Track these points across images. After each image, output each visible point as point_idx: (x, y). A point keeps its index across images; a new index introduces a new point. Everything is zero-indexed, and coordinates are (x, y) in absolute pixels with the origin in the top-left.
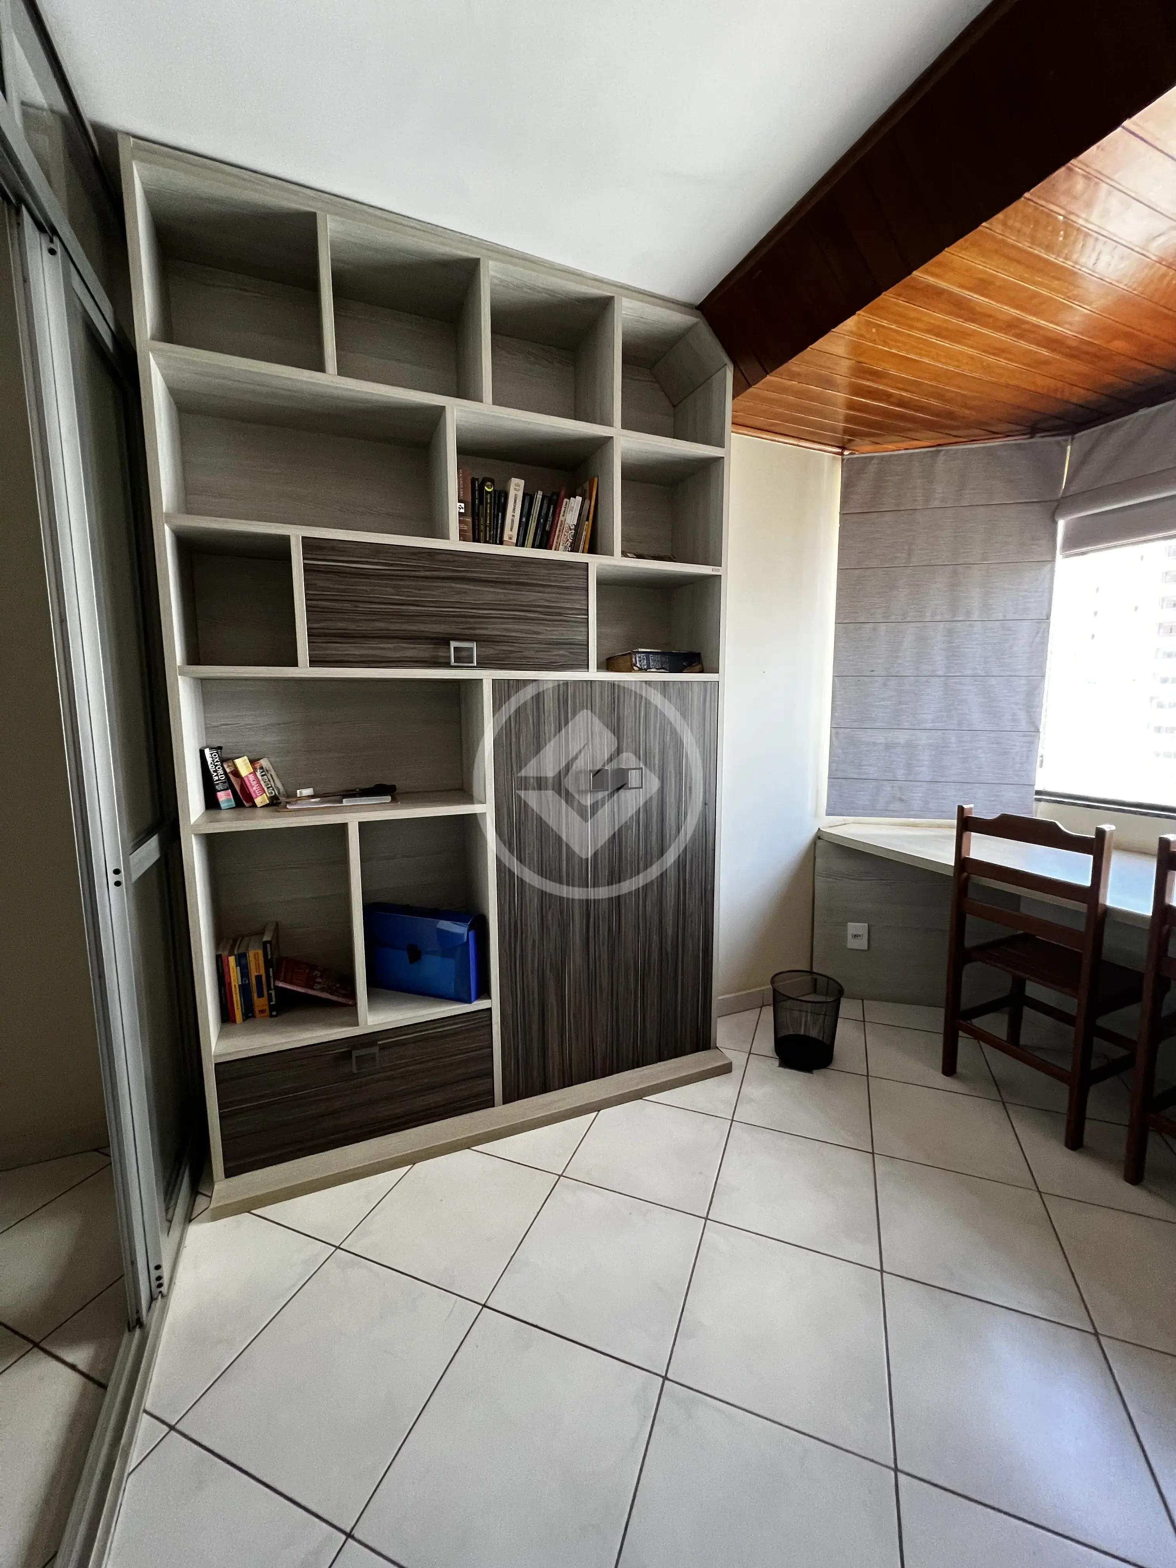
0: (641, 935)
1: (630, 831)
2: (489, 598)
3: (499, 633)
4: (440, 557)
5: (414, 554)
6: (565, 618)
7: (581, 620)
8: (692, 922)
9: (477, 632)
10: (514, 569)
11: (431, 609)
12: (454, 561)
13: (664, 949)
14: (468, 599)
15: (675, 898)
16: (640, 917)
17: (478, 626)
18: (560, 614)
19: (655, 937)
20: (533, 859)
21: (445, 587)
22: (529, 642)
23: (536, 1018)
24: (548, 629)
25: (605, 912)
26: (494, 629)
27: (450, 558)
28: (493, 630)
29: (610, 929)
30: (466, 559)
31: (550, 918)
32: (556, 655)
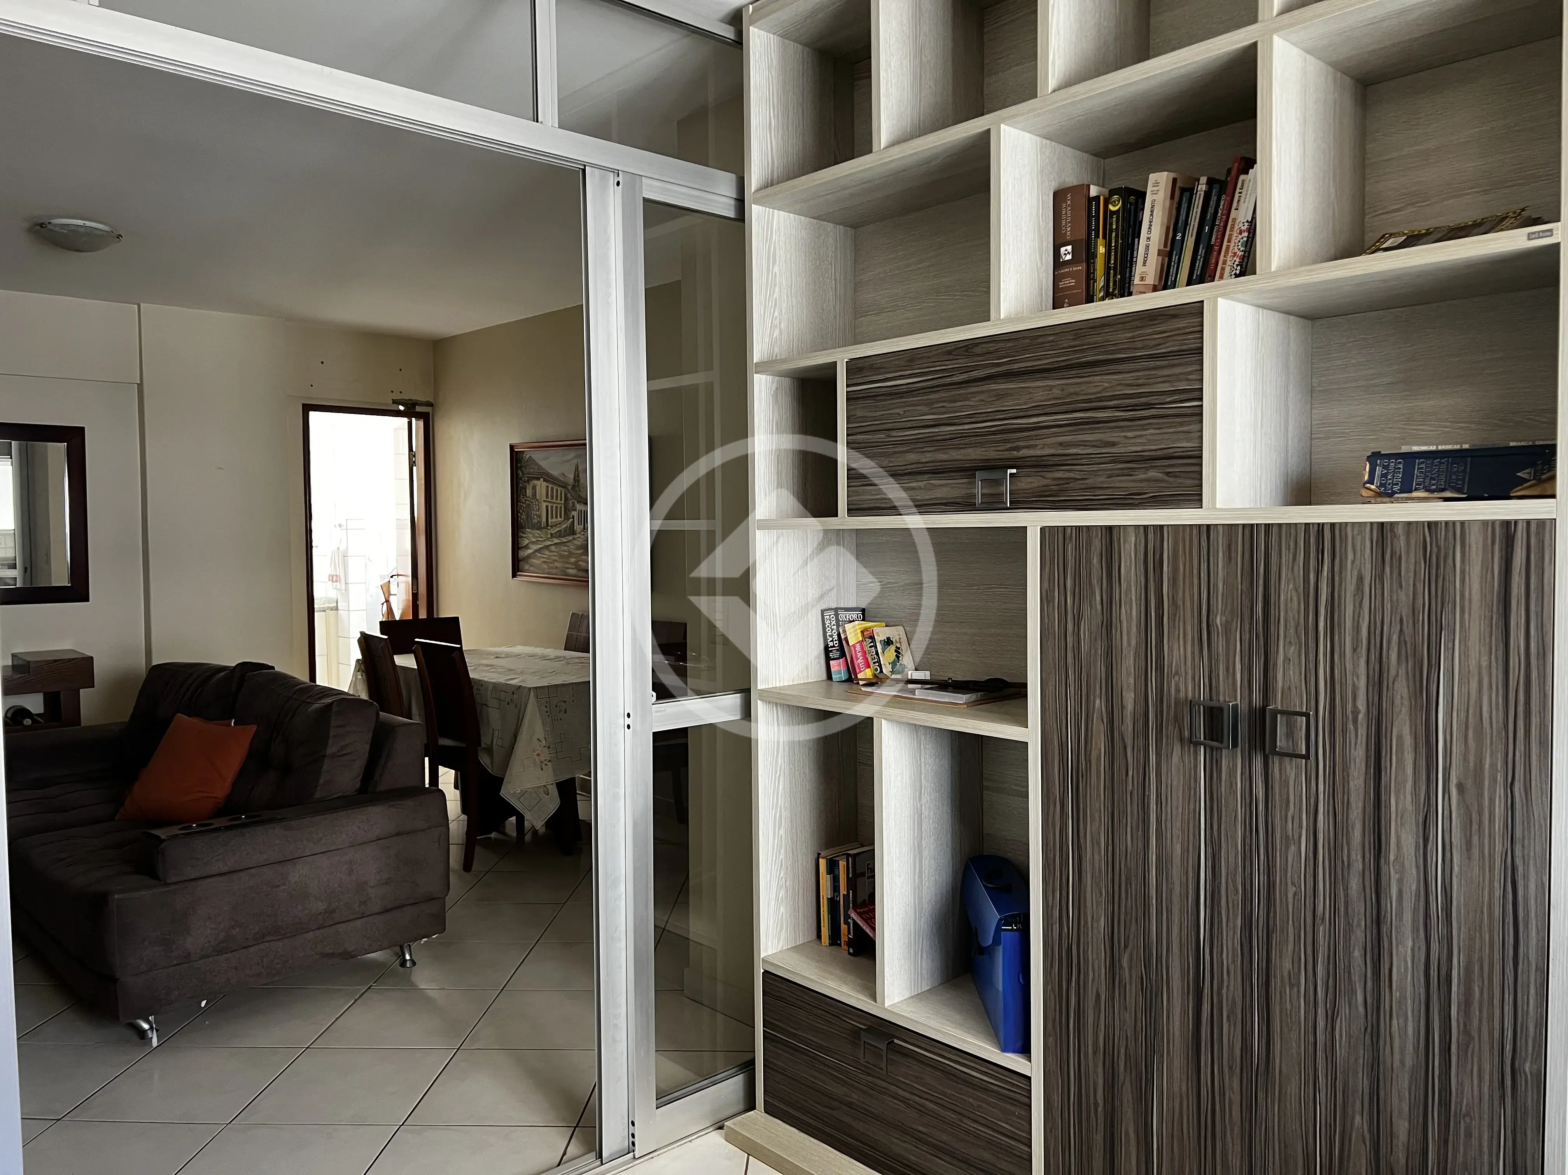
0: (1321, 1097)
1: (1293, 849)
2: (1040, 396)
3: (1052, 451)
4: (978, 350)
5: (949, 353)
6: (1161, 412)
7: (1189, 411)
8: (1469, 1135)
9: (1024, 453)
10: (1077, 343)
11: (966, 427)
12: (996, 351)
13: (1382, 1163)
14: (1009, 404)
15: (1416, 1049)
16: (1320, 1054)
17: (1022, 444)
18: (1149, 406)
19: (1358, 1119)
20: (1099, 844)
21: (982, 392)
22: (1098, 460)
23: (1099, 1138)
24: (1130, 434)
25: (1234, 1003)
26: (1044, 446)
27: (992, 347)
28: (1043, 448)
29: (1246, 1048)
30: (1010, 344)
31: (1125, 964)
32: (1141, 481)
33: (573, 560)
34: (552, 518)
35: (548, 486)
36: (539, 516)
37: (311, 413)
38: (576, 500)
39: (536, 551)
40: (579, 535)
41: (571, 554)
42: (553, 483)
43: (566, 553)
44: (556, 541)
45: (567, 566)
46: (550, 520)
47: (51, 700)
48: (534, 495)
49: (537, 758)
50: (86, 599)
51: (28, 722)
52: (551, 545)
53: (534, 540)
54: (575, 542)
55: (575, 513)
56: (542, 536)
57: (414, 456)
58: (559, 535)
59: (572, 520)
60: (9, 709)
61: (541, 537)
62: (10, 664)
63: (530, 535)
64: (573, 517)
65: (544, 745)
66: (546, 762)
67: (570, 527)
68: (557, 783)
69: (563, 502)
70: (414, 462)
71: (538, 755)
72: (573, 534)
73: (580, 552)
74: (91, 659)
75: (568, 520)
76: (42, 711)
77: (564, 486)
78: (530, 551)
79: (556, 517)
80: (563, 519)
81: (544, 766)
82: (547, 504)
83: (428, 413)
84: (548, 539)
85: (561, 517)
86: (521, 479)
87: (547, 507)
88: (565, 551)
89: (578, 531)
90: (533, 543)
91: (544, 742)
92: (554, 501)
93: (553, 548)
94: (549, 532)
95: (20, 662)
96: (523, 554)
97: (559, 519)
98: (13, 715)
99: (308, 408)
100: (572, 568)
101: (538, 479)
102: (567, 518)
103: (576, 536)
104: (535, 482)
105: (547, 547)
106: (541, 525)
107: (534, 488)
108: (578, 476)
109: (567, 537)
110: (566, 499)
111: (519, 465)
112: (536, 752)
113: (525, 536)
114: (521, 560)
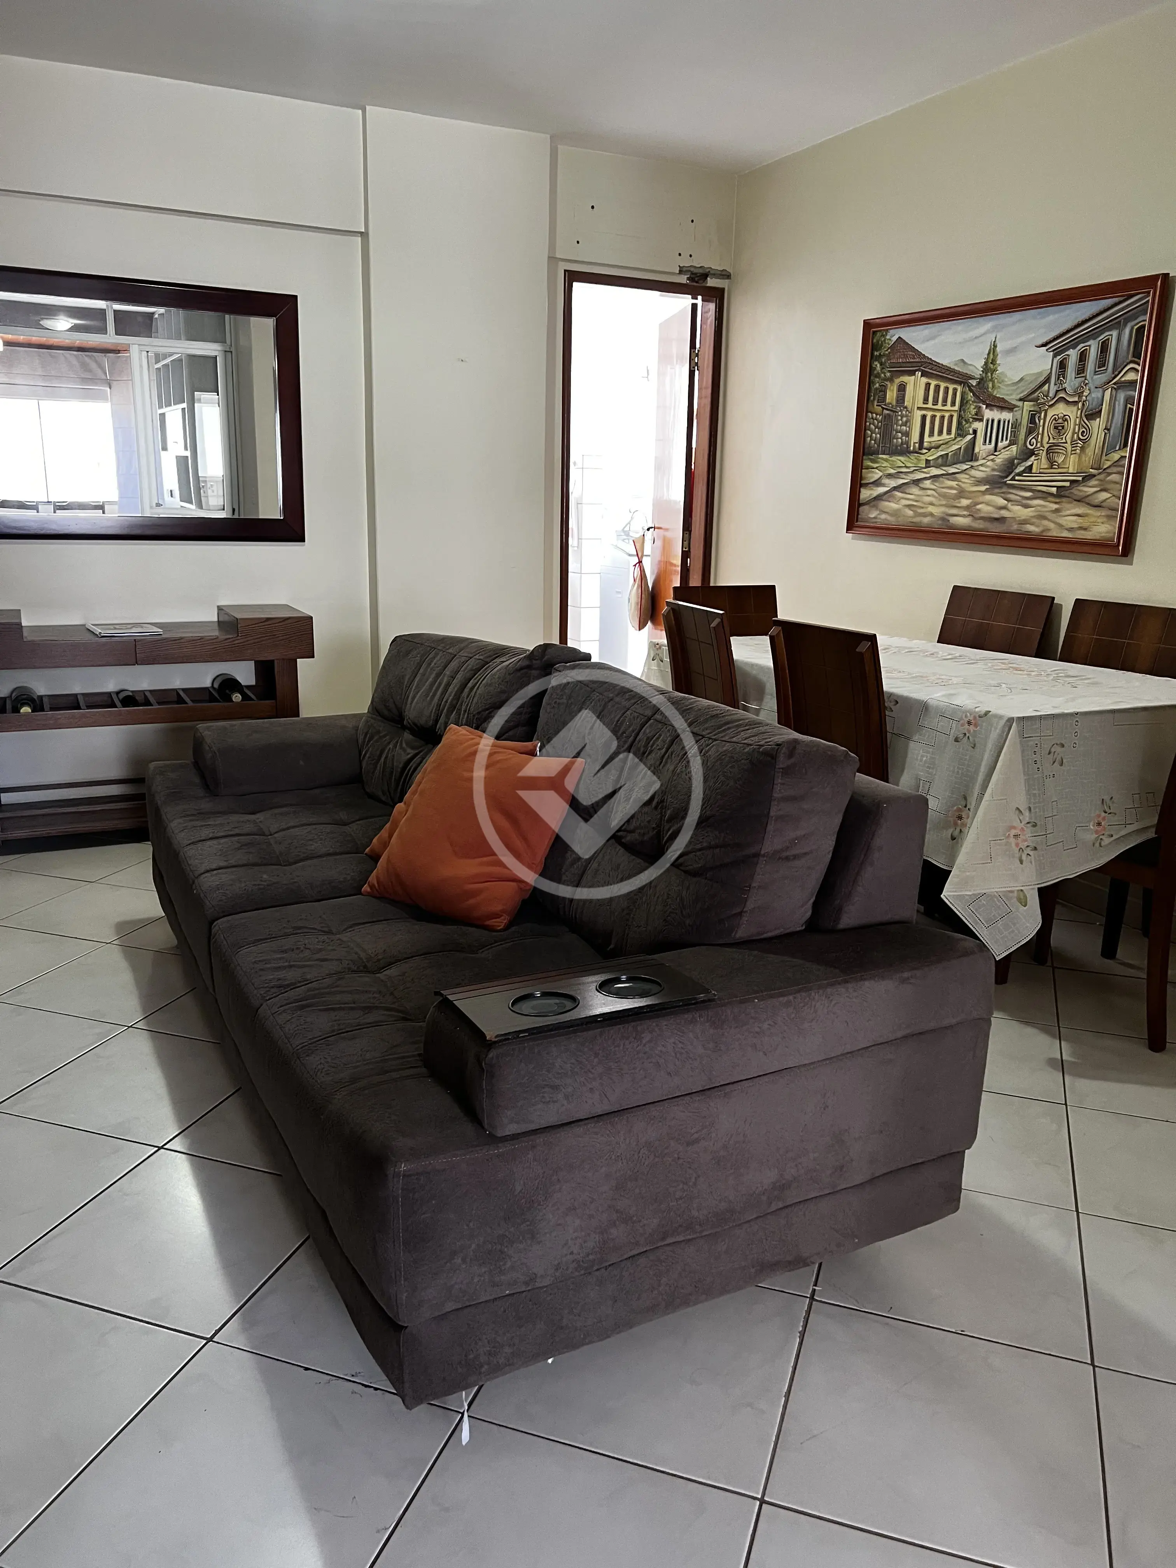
33: (965, 502)
34: (931, 434)
35: (928, 385)
36: (907, 434)
37: (576, 285)
38: (984, 402)
39: (895, 488)
40: (981, 462)
41: (962, 493)
42: (938, 377)
43: (955, 492)
44: (935, 471)
45: (954, 511)
46: (927, 438)
47: (264, 670)
48: (901, 399)
49: (1012, 841)
50: (301, 538)
51: (237, 697)
52: (925, 479)
53: (892, 471)
54: (973, 472)
55: (980, 426)
56: (909, 465)
57: (697, 355)
58: (945, 461)
59: (969, 437)
60: (218, 676)
61: (906, 467)
62: (216, 619)
63: (885, 464)
64: (975, 432)
65: (1027, 820)
66: (1028, 851)
67: (966, 449)
68: (1039, 889)
69: (956, 408)
70: (697, 364)
71: (1016, 836)
72: (971, 460)
73: (983, 488)
74: (308, 621)
75: (964, 436)
76: (254, 683)
77: (962, 379)
78: (882, 490)
79: (940, 432)
80: (953, 436)
81: (1024, 857)
82: (924, 412)
83: (723, 290)
84: (919, 470)
85: (949, 432)
86: (878, 376)
87: (924, 418)
88: (951, 488)
89: (983, 454)
90: (890, 476)
91: (1027, 814)
92: (939, 407)
93: (927, 484)
94: (923, 457)
95: (226, 618)
96: (865, 494)
97: (945, 436)
98: (221, 685)
99: (572, 277)
100: (964, 516)
101: (912, 373)
102: (961, 433)
103: (975, 464)
104: (905, 379)
105: (916, 482)
106: (908, 447)
107: (902, 388)
108: (993, 362)
109: (958, 466)
110: (963, 402)
111: (876, 353)
112: (1013, 832)
113: (875, 465)
114: (864, 504)
